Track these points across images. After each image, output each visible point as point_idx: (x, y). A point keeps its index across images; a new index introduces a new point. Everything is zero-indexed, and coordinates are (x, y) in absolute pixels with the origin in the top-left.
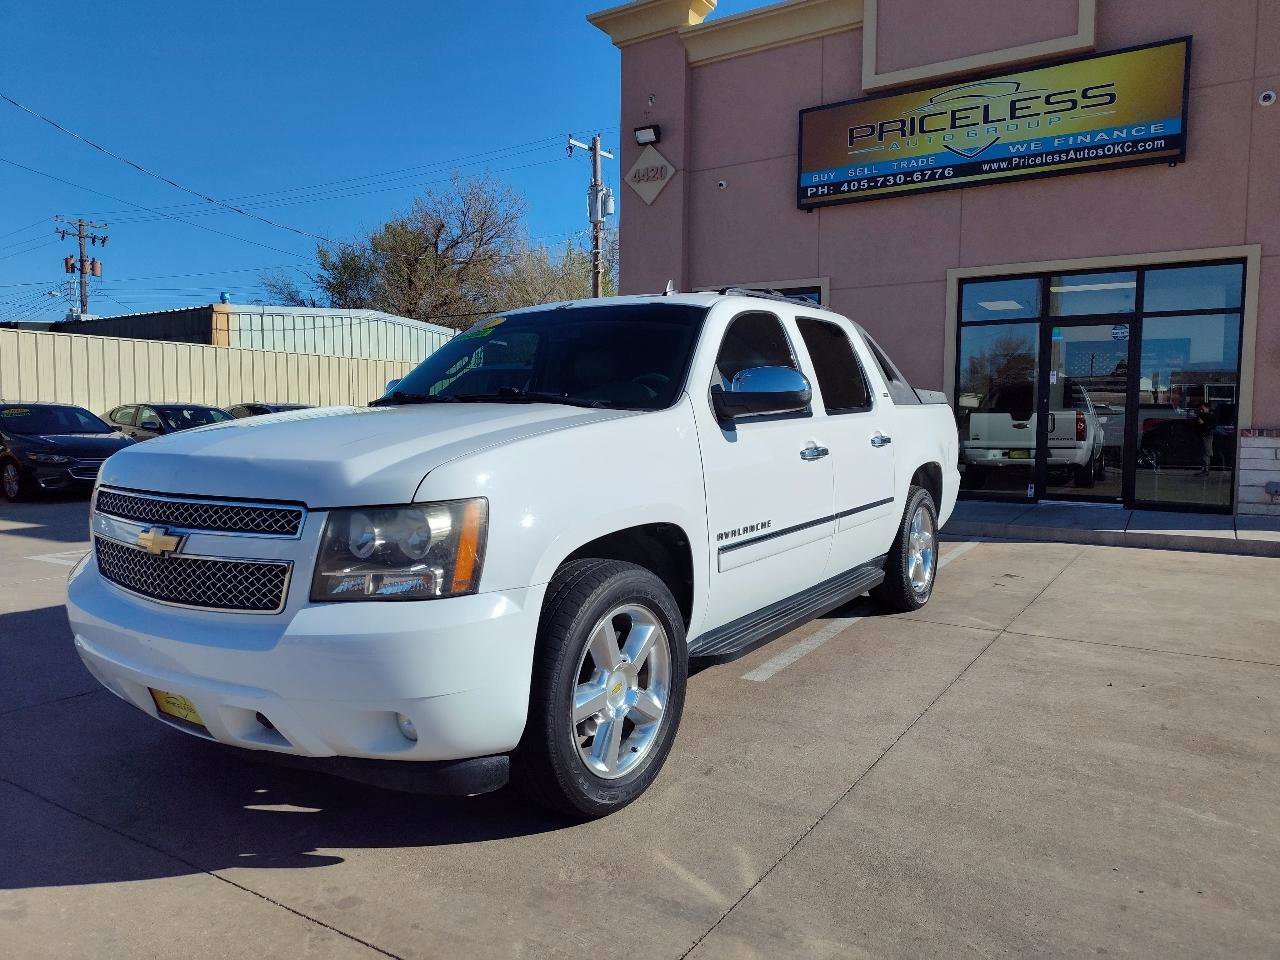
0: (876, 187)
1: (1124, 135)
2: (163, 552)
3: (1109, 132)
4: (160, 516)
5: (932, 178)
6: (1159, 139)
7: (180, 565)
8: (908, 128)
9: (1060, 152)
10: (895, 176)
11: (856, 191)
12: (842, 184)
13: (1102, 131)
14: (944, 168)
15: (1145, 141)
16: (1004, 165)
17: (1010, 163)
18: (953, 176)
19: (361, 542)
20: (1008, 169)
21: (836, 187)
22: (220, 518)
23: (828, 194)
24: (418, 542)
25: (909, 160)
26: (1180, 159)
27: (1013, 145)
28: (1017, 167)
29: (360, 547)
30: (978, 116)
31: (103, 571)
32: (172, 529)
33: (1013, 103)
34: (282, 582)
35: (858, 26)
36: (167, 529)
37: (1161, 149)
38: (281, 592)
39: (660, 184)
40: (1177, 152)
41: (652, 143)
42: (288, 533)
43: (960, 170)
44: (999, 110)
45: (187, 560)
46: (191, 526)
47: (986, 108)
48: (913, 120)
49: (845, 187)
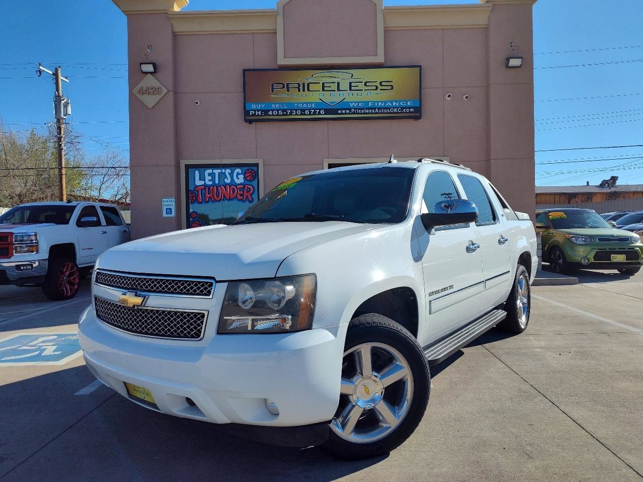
0: (286, 115)
1: (398, 105)
2: (134, 306)
3: (392, 102)
4: (132, 286)
5: (315, 113)
6: (411, 108)
7: (143, 313)
8: (301, 88)
9: (372, 109)
10: (296, 110)
11: (276, 115)
12: (269, 111)
13: (388, 102)
14: (320, 110)
15: (406, 108)
16: (348, 112)
17: (350, 111)
18: (324, 114)
19: (245, 299)
20: (349, 114)
21: (266, 112)
22: (161, 286)
23: (262, 115)
24: (276, 300)
25: (303, 104)
26: (418, 118)
27: (352, 102)
28: (354, 113)
29: (244, 302)
30: (335, 87)
31: (98, 316)
32: (139, 293)
33: (350, 83)
34: (202, 322)
35: (274, 31)
36: (136, 293)
37: (412, 112)
38: (201, 328)
39: (158, 97)
40: (418, 114)
41: (151, 73)
42: (205, 295)
43: (327, 112)
44: (345, 86)
45: (148, 310)
46: (149, 291)
47: (338, 84)
48: (304, 84)
49: (270, 113)
